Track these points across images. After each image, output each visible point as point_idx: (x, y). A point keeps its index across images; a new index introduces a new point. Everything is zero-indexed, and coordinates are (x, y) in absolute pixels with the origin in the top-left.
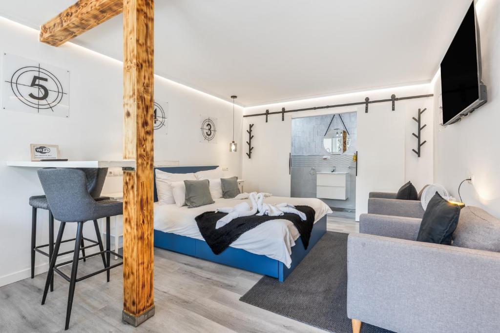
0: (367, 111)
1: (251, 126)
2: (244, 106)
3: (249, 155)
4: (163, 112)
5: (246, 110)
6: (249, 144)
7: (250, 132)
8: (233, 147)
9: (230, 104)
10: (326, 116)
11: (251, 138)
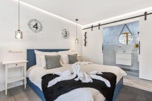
0: (145, 19)
1: (86, 33)
2: (83, 25)
3: (85, 45)
4: (41, 25)
5: (84, 27)
6: (85, 40)
7: (85, 35)
8: (77, 41)
9: (75, 23)
10: (122, 25)
11: (86, 38)
